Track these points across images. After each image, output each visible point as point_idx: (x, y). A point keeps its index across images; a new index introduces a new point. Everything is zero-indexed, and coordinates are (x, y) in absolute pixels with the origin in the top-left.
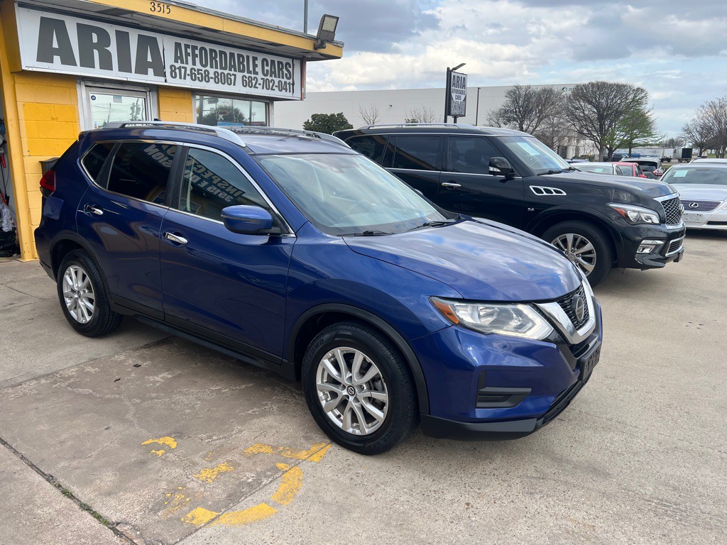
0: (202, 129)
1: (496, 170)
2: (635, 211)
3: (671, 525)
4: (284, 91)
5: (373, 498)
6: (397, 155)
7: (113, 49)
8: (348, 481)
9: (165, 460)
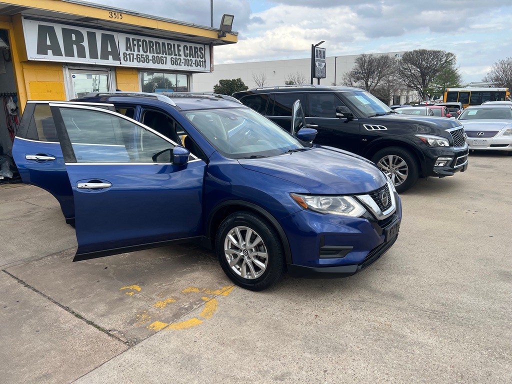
0: (145, 96)
1: (340, 115)
2: (432, 139)
3: (438, 323)
4: (199, 66)
5: (260, 314)
6: (276, 107)
7: (85, 44)
8: (245, 306)
9: (134, 298)
